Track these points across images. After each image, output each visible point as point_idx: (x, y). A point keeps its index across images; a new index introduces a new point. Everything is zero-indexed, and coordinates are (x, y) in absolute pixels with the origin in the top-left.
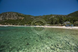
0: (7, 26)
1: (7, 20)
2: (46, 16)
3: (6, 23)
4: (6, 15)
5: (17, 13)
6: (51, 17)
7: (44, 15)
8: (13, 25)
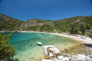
0: (30, 32)
1: (30, 27)
2: (68, 19)
3: (29, 30)
4: (29, 22)
5: (37, 20)
6: (74, 22)
7: (66, 19)
8: (34, 31)
